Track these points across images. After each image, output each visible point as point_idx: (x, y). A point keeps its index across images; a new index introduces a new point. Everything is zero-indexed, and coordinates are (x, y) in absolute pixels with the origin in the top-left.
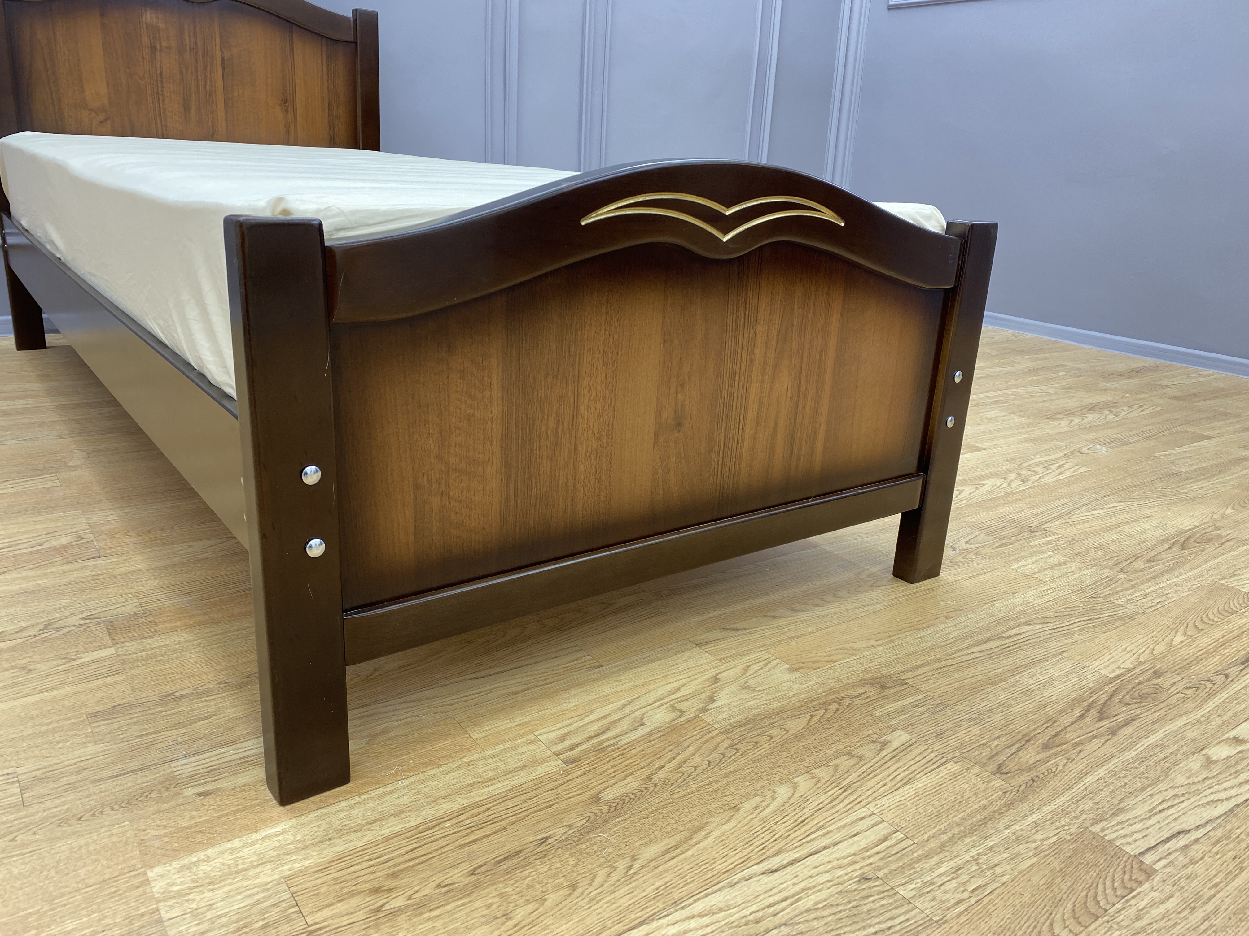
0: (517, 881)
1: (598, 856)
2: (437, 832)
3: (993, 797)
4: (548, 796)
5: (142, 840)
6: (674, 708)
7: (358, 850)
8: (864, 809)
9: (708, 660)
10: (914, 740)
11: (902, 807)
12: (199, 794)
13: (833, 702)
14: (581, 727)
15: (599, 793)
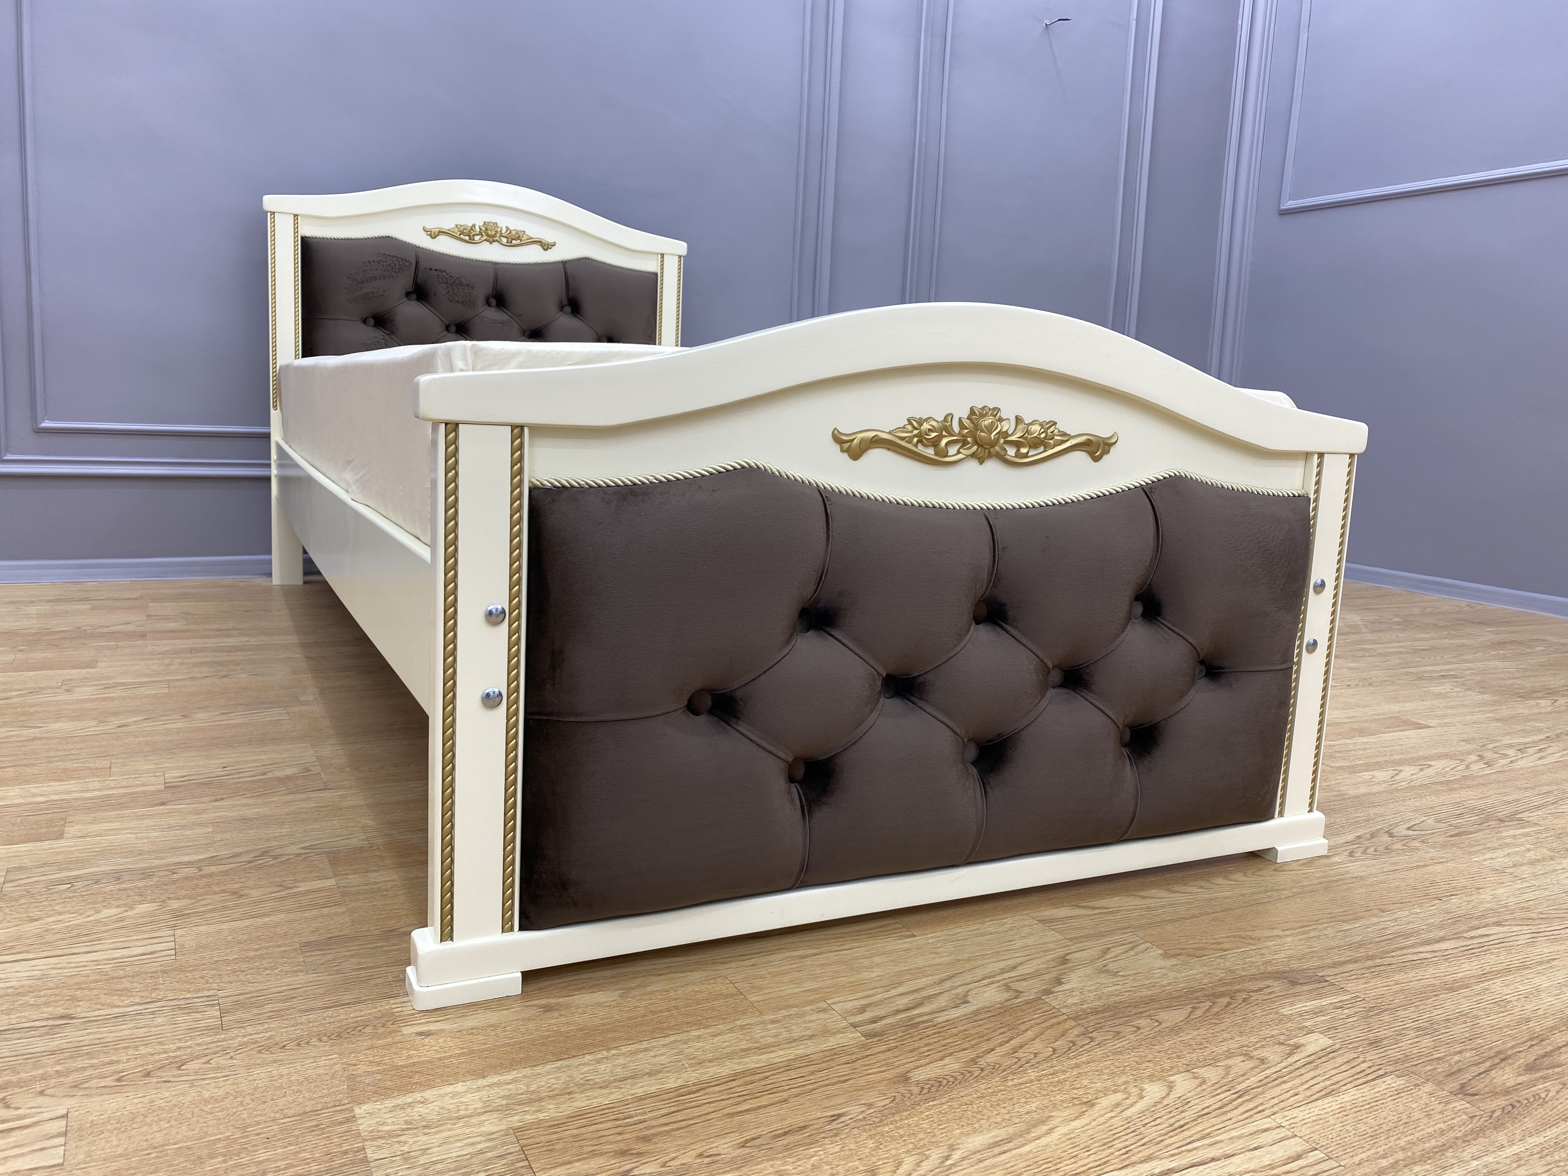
0: (799, 1160)
1: (905, 1141)
2: (701, 1096)
3: (1454, 1121)
4: (842, 1070)
5: (352, 1075)
6: (1007, 988)
7: (604, 1107)
8: (1268, 1120)
9: (1053, 939)
10: (1338, 1046)
11: (1321, 1122)
12: (420, 1034)
13: (1223, 995)
14: (885, 999)
15: (908, 1072)
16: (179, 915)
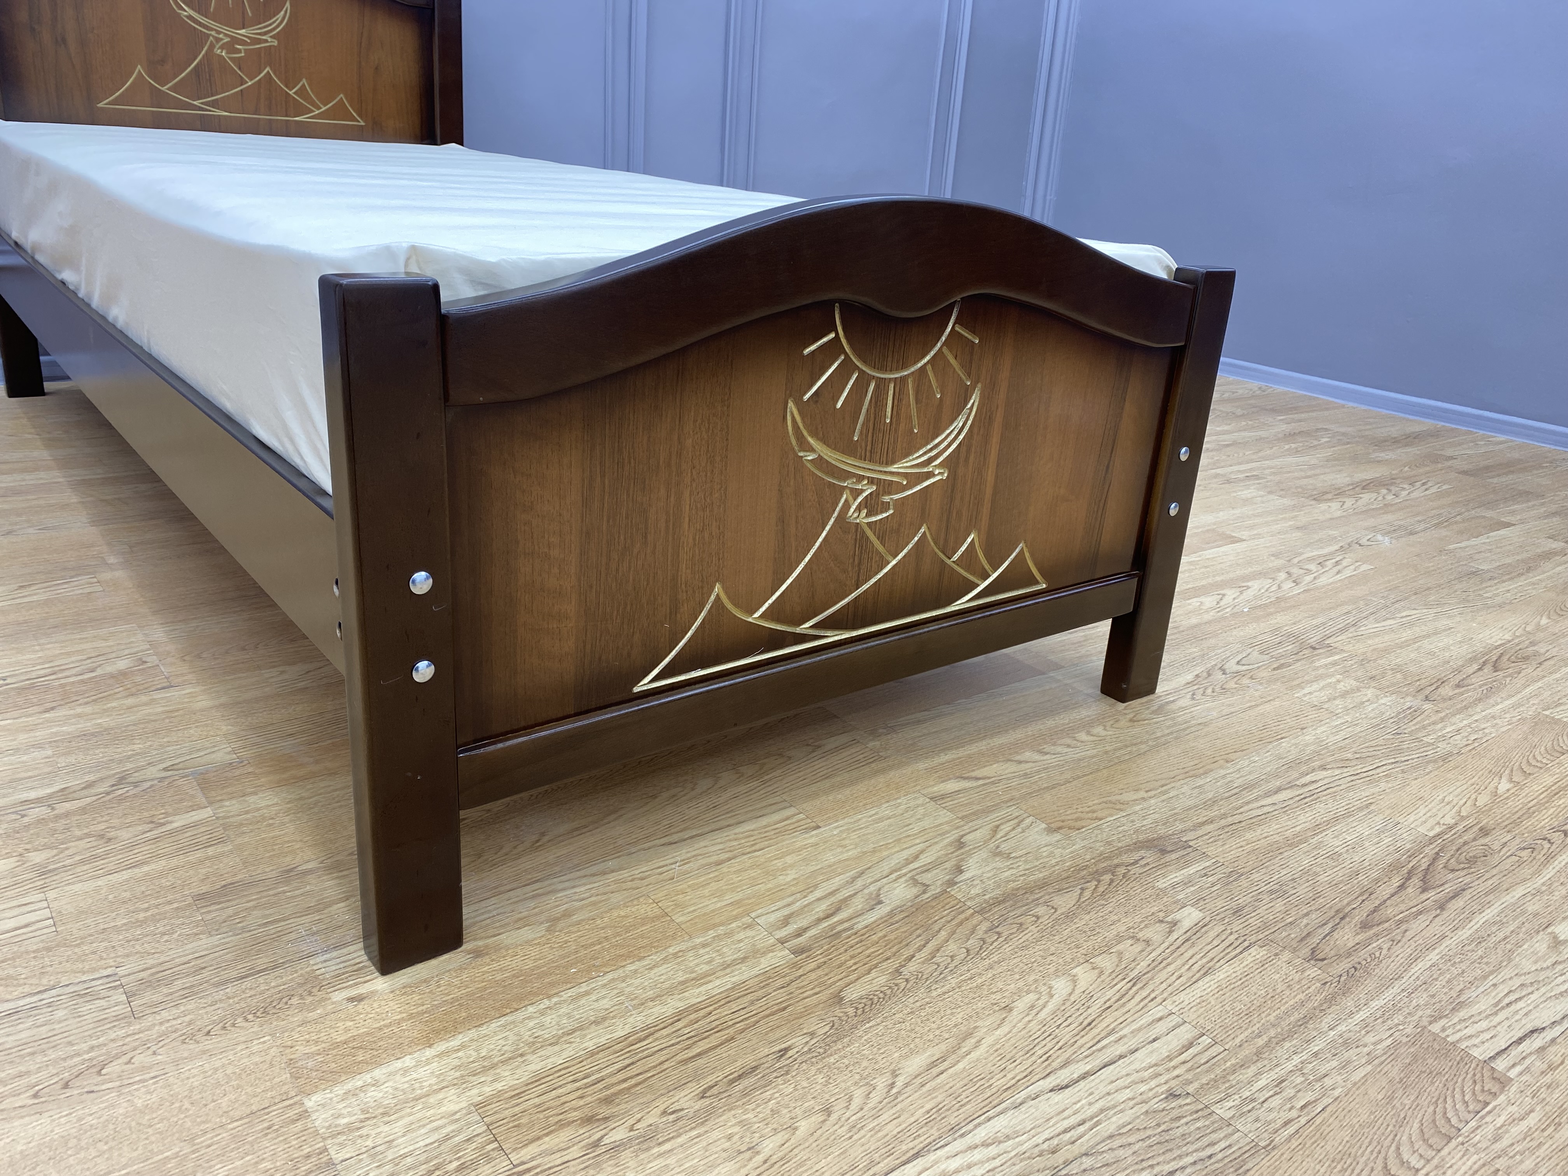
0: (758, 1106)
1: (851, 1071)
2: (652, 1044)
3: (1310, 990)
4: (780, 996)
5: (291, 1060)
6: (915, 882)
7: (560, 1067)
8: (1160, 1007)
9: (947, 819)
10: (1208, 919)
11: (1204, 1004)
12: (351, 999)
13: (1105, 871)
14: (805, 906)
15: (841, 991)
16: (43, 872)
